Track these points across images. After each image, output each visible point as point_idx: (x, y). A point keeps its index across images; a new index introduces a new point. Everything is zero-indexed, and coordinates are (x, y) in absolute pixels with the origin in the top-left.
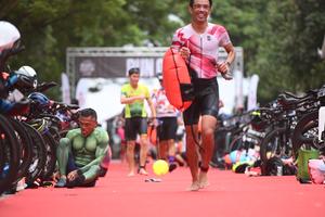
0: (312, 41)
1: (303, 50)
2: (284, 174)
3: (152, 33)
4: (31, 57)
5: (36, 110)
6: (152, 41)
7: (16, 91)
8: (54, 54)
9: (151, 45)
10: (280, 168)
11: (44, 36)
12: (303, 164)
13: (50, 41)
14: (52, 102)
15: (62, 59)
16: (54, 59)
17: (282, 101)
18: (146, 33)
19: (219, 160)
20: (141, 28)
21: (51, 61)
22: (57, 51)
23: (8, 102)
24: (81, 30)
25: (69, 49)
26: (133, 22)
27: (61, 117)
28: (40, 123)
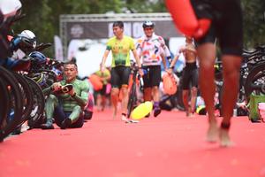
0: (259, 7)
1: (252, 14)
2: (238, 115)
3: (130, 2)
4: (31, 23)
5: (35, 66)
6: (129, 9)
7: (19, 50)
8: (49, 20)
9: (128, 12)
10: (235, 110)
11: (41, 5)
12: (254, 107)
13: (46, 10)
14: (49, 59)
15: (56, 25)
16: (49, 24)
18: (124, 2)
21: (47, 26)
22: (52, 18)
23: (12, 59)
25: (62, 16)
27: (56, 72)
28: (39, 77)
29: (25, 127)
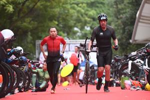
0: (128, 37)
1: (124, 40)
2: (116, 86)
3: (68, 34)
5: (22, 63)
6: (68, 38)
8: (31, 43)
9: (68, 39)
10: (115, 84)
11: (27, 36)
12: (123, 82)
13: (30, 38)
14: (28, 60)
15: (34, 45)
16: (31, 45)
17: (115, 59)
18: (66, 34)
19: (93, 82)
20: (64, 32)
21: (30, 45)
22: (32, 42)
23: (10, 59)
24: (41, 34)
25: (37, 41)
26: (61, 30)
27: (32, 66)
28: (24, 68)
29: (16, 91)
